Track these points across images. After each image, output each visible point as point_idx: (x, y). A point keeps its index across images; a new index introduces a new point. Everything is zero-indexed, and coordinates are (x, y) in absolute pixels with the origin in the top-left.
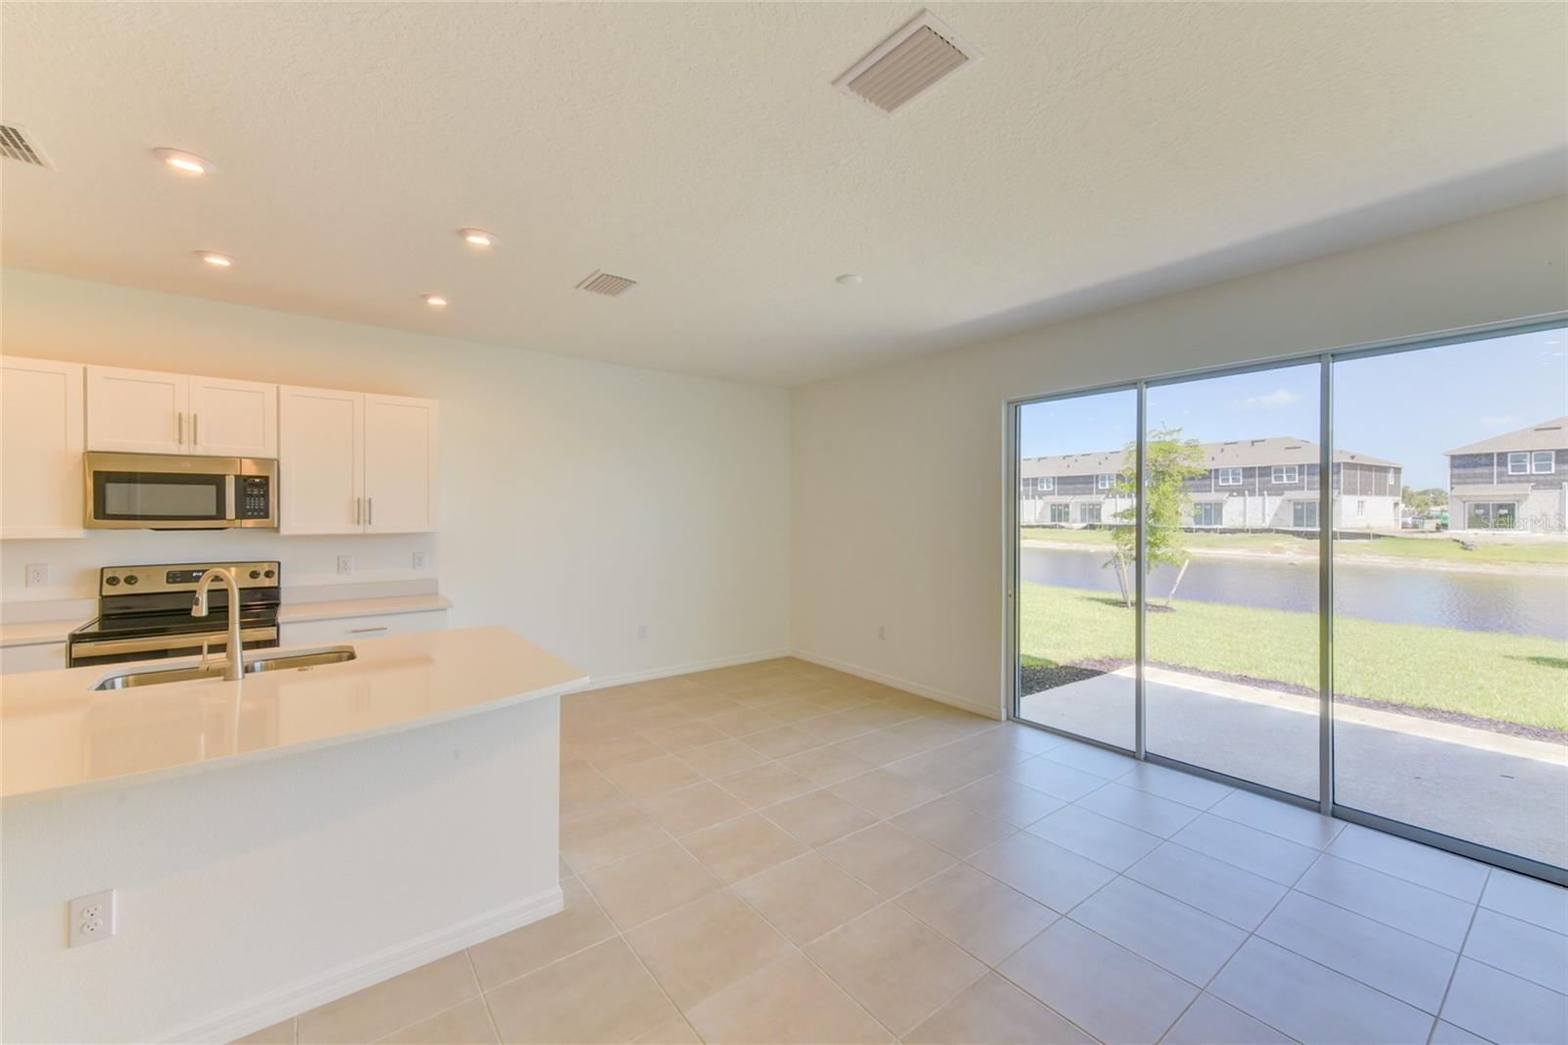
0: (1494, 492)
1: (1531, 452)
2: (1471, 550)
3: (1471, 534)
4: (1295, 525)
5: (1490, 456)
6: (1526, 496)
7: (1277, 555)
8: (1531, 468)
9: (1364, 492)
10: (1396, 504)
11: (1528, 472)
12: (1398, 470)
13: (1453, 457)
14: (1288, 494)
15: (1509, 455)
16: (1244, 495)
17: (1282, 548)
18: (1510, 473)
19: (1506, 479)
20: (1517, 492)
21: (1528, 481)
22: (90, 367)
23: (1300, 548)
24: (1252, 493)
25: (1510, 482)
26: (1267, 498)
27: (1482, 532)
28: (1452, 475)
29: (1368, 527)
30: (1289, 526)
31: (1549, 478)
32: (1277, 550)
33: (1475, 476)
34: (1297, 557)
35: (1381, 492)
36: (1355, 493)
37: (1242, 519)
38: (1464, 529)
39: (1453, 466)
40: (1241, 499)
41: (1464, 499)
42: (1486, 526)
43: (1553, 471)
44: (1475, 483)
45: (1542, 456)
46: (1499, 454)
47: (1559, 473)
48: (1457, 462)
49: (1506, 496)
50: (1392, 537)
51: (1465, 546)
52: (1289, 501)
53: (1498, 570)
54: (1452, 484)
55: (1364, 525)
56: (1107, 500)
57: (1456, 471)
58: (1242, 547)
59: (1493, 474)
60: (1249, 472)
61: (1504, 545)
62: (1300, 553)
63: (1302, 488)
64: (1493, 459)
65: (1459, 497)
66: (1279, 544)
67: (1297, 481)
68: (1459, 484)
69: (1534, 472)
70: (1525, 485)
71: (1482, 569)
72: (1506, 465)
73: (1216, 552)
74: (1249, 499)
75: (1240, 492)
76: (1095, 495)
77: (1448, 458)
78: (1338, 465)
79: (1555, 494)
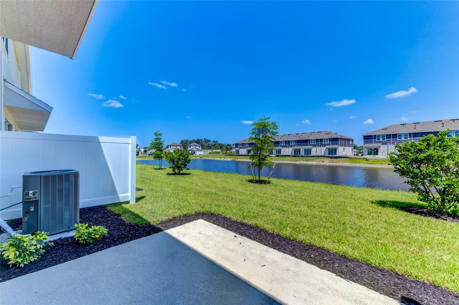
0: (373, 145)
1: (381, 135)
2: (368, 161)
3: (368, 157)
4: (329, 155)
5: (372, 136)
6: (380, 146)
7: (323, 163)
8: (381, 140)
9: (345, 146)
10: (352, 149)
11: (380, 140)
12: (352, 140)
13: (364, 136)
14: (327, 146)
16: (316, 147)
17: (324, 161)
18: (377, 141)
19: (376, 142)
20: (378, 146)
21: (381, 143)
23: (329, 161)
24: (318, 146)
25: (377, 143)
26: (322, 148)
27: (371, 156)
28: (364, 141)
29: (346, 155)
30: (327, 155)
31: (385, 142)
32: (323, 162)
33: (369, 141)
34: (328, 163)
35: (348, 146)
36: (342, 146)
37: (316, 153)
38: (367, 155)
39: (364, 139)
40: (316, 148)
41: (367, 147)
42: (372, 154)
43: (386, 140)
44: (369, 143)
45: (383, 136)
46: (374, 136)
47: (387, 141)
48: (365, 138)
49: (376, 146)
50: (350, 158)
51: (367, 160)
52: (327, 148)
53: (374, 166)
54: (364, 143)
56: (283, 148)
57: (365, 140)
58: (315, 161)
59: (373, 141)
60: (317, 140)
61: (376, 159)
62: (328, 162)
63: (330, 145)
65: (366, 147)
66: (324, 160)
67: (329, 143)
68: (365, 143)
69: (382, 140)
70: (380, 144)
71: (371, 166)
72: (376, 139)
73: (308, 162)
74: (317, 148)
75: (316, 146)
76: (279, 147)
77: (363, 137)
78: (338, 138)
79: (386, 146)
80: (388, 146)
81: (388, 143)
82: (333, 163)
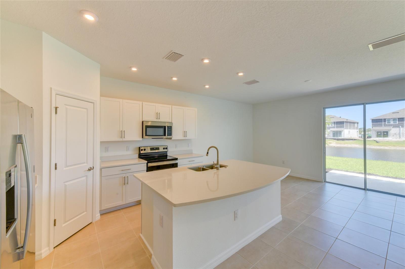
0: (383, 128)
1: (392, 118)
2: (379, 143)
3: (378, 139)
4: (333, 137)
6: (391, 129)
7: (330, 144)
8: (392, 122)
9: (350, 129)
10: (358, 131)
11: (391, 124)
12: (358, 123)
13: (373, 120)
14: (331, 129)
15: (386, 119)
18: (387, 124)
20: (389, 129)
21: (391, 126)
22: (143, 102)
23: (336, 143)
25: (387, 126)
28: (372, 124)
29: (351, 137)
30: (331, 137)
31: (396, 125)
33: (378, 124)
35: (354, 128)
36: (348, 129)
38: (375, 138)
39: (372, 122)
41: (375, 130)
42: (381, 137)
43: (397, 123)
44: (378, 126)
45: (394, 120)
46: (384, 119)
47: (399, 124)
49: (386, 129)
50: (359, 140)
51: (377, 142)
52: (332, 131)
53: (386, 148)
54: (372, 126)
55: (350, 137)
57: (373, 123)
59: (382, 124)
61: (387, 142)
62: (336, 144)
63: (335, 128)
64: (382, 120)
65: (374, 130)
66: (331, 142)
67: (333, 126)
68: (374, 126)
69: (393, 124)
70: (391, 127)
71: (382, 148)
72: (386, 122)
77: (371, 120)
78: (343, 122)
79: (398, 129)
80: (400, 130)
81: (400, 126)
82: (341, 144)
